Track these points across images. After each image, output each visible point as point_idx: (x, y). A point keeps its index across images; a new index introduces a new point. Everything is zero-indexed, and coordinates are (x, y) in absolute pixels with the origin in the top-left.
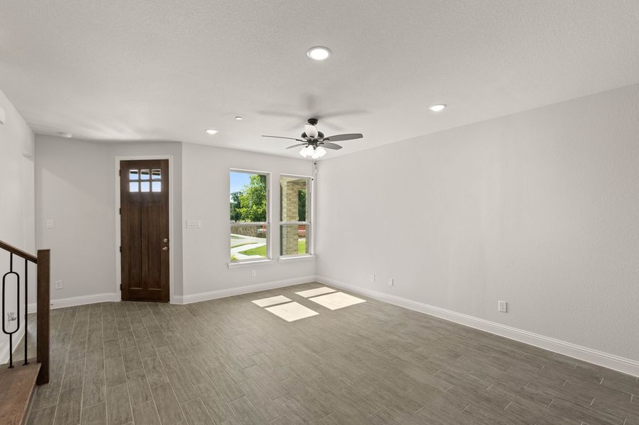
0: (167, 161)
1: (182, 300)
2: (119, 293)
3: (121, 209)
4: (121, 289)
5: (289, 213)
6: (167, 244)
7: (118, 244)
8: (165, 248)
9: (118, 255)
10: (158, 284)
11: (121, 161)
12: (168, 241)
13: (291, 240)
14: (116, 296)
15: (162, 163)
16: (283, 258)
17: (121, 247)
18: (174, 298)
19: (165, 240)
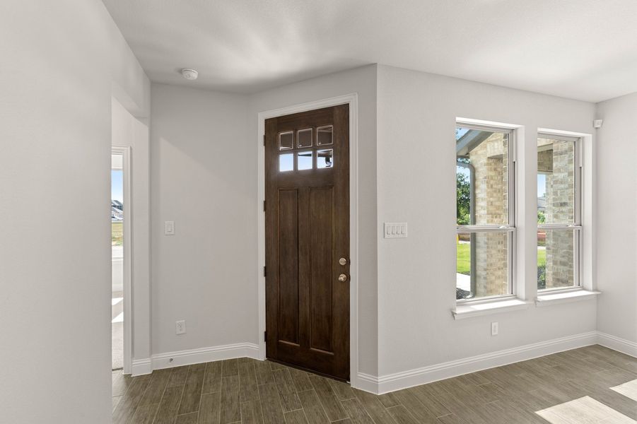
0: (345, 108)
1: (376, 385)
2: (263, 345)
3: (265, 203)
4: (266, 340)
5: (492, 209)
6: (346, 269)
7: (262, 263)
8: (342, 278)
9: (262, 280)
10: (327, 342)
11: (266, 121)
12: (348, 262)
13: (493, 252)
14: (257, 350)
15: (337, 112)
16: (545, 296)
17: (265, 268)
18: (359, 378)
19: (342, 261)
